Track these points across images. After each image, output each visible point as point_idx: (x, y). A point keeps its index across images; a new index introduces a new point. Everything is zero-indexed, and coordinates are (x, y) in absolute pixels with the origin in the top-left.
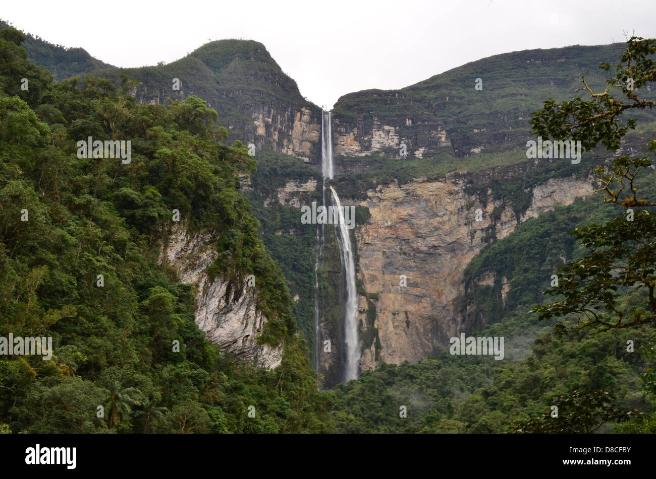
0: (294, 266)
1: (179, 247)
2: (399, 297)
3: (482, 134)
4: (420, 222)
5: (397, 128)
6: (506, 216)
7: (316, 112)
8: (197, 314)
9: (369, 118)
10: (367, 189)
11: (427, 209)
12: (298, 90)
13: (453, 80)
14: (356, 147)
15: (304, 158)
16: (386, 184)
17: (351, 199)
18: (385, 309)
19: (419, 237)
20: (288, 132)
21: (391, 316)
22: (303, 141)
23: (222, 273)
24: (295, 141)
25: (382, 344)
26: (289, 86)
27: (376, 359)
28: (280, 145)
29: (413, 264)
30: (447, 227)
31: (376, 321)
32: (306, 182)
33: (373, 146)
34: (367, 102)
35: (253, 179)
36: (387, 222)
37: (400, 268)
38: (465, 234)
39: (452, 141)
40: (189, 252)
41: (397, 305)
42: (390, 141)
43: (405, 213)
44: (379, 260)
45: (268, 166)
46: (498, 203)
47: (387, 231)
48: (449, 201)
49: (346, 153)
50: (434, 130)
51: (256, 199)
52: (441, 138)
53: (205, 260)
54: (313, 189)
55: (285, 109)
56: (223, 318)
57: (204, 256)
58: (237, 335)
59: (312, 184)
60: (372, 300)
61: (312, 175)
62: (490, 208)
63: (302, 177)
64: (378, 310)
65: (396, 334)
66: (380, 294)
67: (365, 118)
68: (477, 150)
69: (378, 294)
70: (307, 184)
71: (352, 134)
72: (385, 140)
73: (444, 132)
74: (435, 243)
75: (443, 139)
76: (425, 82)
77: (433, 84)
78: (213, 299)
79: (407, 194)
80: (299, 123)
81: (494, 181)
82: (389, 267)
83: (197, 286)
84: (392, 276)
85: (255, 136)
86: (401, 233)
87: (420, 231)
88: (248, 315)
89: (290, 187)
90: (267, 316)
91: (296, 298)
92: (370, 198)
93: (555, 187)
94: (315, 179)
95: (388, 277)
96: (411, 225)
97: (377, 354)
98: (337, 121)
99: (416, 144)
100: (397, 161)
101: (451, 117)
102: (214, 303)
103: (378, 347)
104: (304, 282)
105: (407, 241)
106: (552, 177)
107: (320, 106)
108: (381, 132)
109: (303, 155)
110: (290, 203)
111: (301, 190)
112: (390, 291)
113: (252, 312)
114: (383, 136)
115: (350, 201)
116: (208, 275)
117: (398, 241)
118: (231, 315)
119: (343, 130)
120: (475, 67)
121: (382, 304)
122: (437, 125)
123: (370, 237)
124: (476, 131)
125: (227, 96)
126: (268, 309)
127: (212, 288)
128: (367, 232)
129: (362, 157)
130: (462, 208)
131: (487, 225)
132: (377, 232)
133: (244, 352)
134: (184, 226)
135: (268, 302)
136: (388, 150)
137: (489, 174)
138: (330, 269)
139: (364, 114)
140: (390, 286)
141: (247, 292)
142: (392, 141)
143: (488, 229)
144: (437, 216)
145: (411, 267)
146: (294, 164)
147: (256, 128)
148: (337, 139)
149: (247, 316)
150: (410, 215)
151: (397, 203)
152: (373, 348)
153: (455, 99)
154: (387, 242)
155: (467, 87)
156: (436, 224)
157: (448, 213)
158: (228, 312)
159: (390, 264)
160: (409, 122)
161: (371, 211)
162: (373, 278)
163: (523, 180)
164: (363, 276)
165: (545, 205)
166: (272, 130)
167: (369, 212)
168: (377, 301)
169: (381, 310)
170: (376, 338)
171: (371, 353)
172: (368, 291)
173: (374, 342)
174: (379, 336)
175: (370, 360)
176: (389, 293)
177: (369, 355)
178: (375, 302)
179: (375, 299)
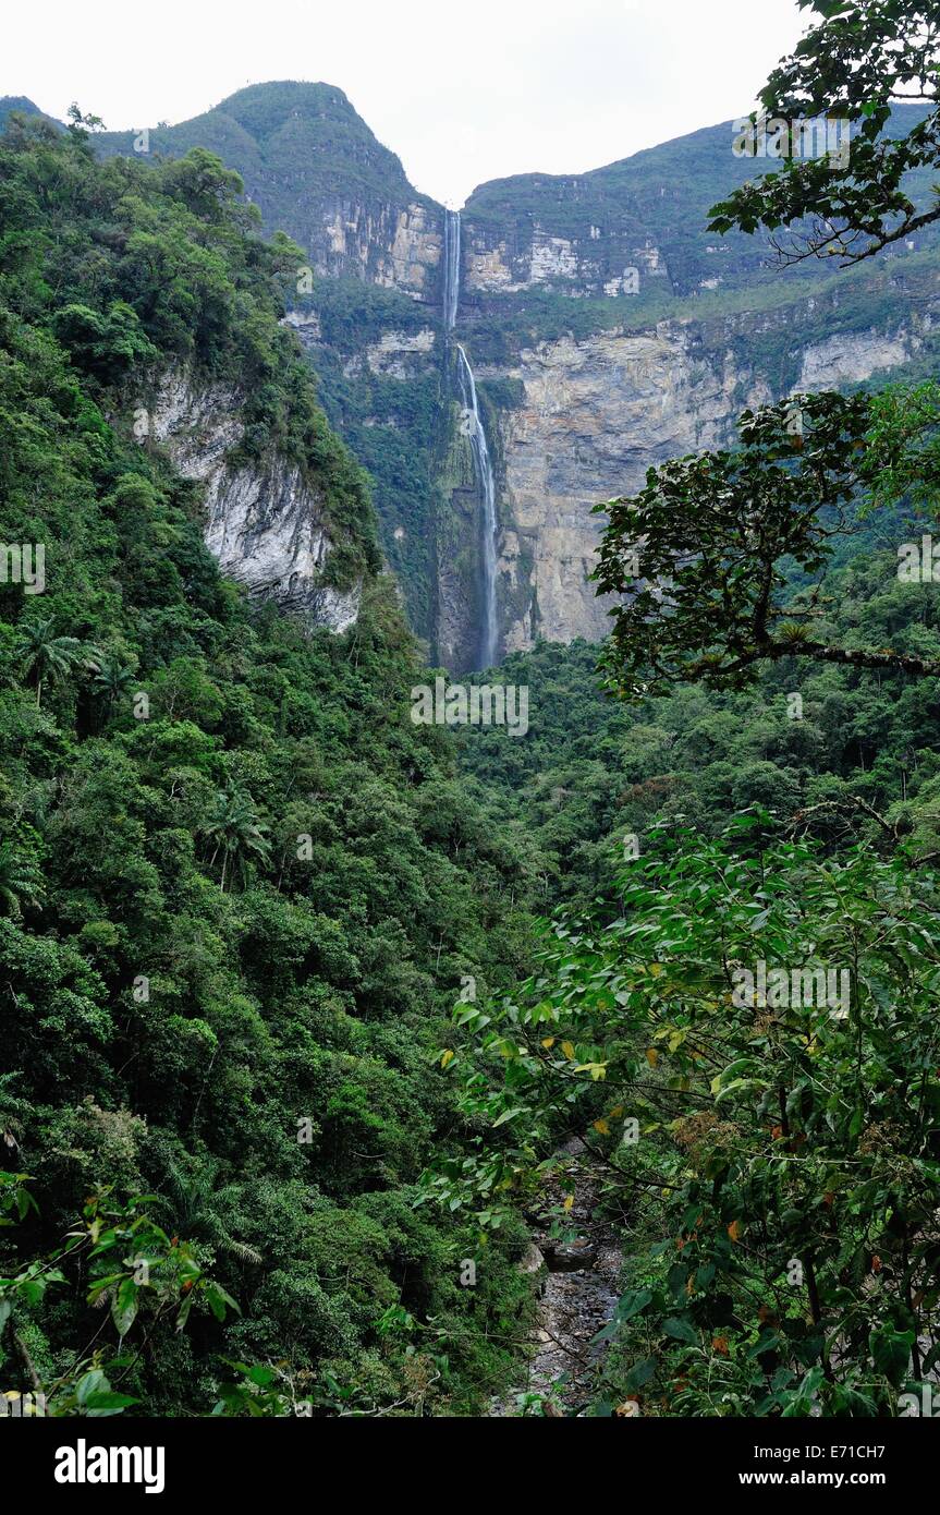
0: (395, 479)
1: (174, 413)
2: (572, 535)
3: (722, 255)
4: (609, 406)
5: (575, 242)
6: (756, 398)
7: (436, 214)
8: (207, 532)
9: (525, 226)
10: (521, 348)
11: (624, 384)
12: (404, 173)
13: (675, 160)
14: (503, 274)
15: (412, 294)
16: (553, 339)
17: (493, 364)
18: (549, 554)
19: (608, 432)
20: (385, 247)
21: (558, 566)
22: (412, 263)
23: (252, 461)
24: (397, 263)
25: (543, 613)
26: (387, 165)
27: (533, 637)
28: (372, 269)
29: (596, 478)
30: (656, 416)
31: (533, 574)
32: (415, 335)
33: (533, 273)
34: (523, 195)
35: (325, 328)
36: (554, 405)
37: (576, 486)
38: (686, 429)
39: (668, 267)
40: (194, 423)
41: (568, 548)
42: (562, 265)
43: (585, 390)
44: (538, 470)
45: (350, 305)
46: (744, 376)
47: (553, 421)
48: (661, 370)
49: (486, 286)
50: (639, 246)
51: (330, 364)
52: (650, 260)
53: (221, 438)
54: (428, 347)
55: (381, 206)
56: (256, 541)
57: (220, 432)
58: (280, 572)
59: (426, 338)
60: (526, 538)
61: (425, 323)
62: (730, 384)
63: (409, 325)
64: (536, 555)
65: (567, 595)
66: (541, 529)
67: (520, 224)
68: (711, 284)
69: (537, 528)
70: (419, 337)
71: (496, 252)
72: (554, 264)
73: (656, 251)
74: (635, 443)
75: (654, 264)
76: (625, 162)
77: (639, 166)
78: (237, 508)
79: (591, 357)
80: (405, 231)
81: (738, 337)
82: (555, 481)
83: (207, 482)
84: (561, 498)
85: (328, 253)
86: (579, 426)
87: (611, 422)
88: (298, 537)
89: (391, 342)
90: (332, 540)
91: (399, 534)
92: (526, 364)
93: (841, 350)
94: (431, 330)
95: (554, 500)
96: (596, 412)
97: (533, 628)
98: (471, 228)
99: (607, 271)
100: (573, 300)
101: (668, 225)
102: (238, 516)
103: (536, 616)
104: (411, 506)
105: (587, 439)
106: (837, 332)
107: (441, 202)
108: (548, 250)
109: (412, 288)
110: (389, 371)
111: (407, 348)
112: (557, 525)
113: (306, 533)
114: (550, 256)
115: (491, 368)
116: (228, 464)
117: (572, 438)
118: (268, 535)
119: (481, 244)
120: (713, 137)
121: (545, 545)
122: (645, 239)
123: (526, 432)
124: (710, 250)
125: (279, 182)
126: (333, 528)
127: (235, 487)
128: (520, 422)
129: (512, 293)
130: (682, 384)
131: (723, 414)
132: (537, 422)
133: (292, 601)
134: (182, 376)
135: (334, 515)
136: (557, 281)
137: (729, 325)
138: (456, 486)
139: (518, 217)
140: (558, 515)
141: (296, 497)
142: (566, 266)
143: (724, 420)
144: (641, 396)
146: (395, 302)
147: (329, 240)
148: (471, 260)
149: (296, 541)
150: (594, 394)
151: (573, 374)
152: (527, 619)
153: (676, 194)
154: (554, 441)
155: (698, 171)
156: (637, 410)
157: (658, 390)
158: (263, 531)
159: (558, 478)
160: (595, 233)
161: (528, 386)
162: (530, 503)
163: (787, 338)
164: (513, 497)
165: (823, 380)
166: (358, 242)
167: (523, 388)
168: (535, 541)
169: (541, 556)
170: (533, 602)
171: (524, 627)
172: (520, 524)
173: (529, 609)
174: (538, 599)
175: (522, 638)
176: (555, 526)
177: (520, 630)
178: (532, 542)
179: (532, 538)
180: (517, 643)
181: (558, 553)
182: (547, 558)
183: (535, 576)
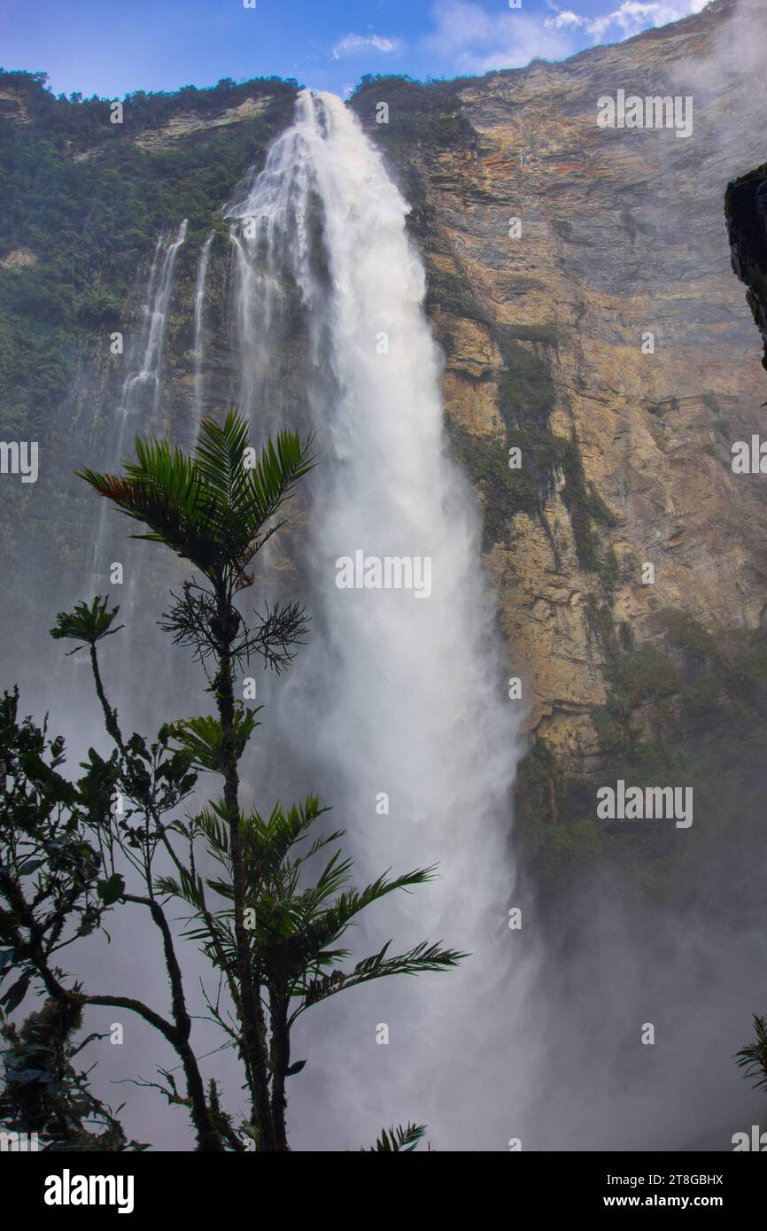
10: (454, 91)
18: (603, 385)
19: (676, 167)
21: (637, 415)
27: (587, 561)
29: (688, 255)
31: (557, 416)
36: (544, 145)
41: (660, 381)
47: (552, 169)
54: (256, 113)
59: (256, 103)
60: (521, 343)
64: (562, 380)
66: (564, 329)
69: (552, 325)
70: (241, 108)
84: (615, 297)
86: (611, 172)
95: (595, 295)
96: (641, 146)
97: (588, 542)
105: (640, 191)
111: (222, 123)
112: (618, 339)
117: (607, 194)
121: (586, 367)
123: (488, 182)
128: (469, 165)
132: (512, 170)
140: (616, 325)
145: (684, 268)
154: (564, 201)
161: (482, 129)
162: (518, 289)
167: (470, 130)
168: (551, 349)
169: (581, 384)
170: (568, 472)
171: (548, 535)
172: (500, 319)
173: (558, 488)
174: (587, 471)
175: (545, 565)
176: (613, 343)
177: (535, 541)
178: (541, 350)
179: (539, 344)
180: (529, 575)
181: (634, 392)
182: (601, 395)
183: (565, 419)
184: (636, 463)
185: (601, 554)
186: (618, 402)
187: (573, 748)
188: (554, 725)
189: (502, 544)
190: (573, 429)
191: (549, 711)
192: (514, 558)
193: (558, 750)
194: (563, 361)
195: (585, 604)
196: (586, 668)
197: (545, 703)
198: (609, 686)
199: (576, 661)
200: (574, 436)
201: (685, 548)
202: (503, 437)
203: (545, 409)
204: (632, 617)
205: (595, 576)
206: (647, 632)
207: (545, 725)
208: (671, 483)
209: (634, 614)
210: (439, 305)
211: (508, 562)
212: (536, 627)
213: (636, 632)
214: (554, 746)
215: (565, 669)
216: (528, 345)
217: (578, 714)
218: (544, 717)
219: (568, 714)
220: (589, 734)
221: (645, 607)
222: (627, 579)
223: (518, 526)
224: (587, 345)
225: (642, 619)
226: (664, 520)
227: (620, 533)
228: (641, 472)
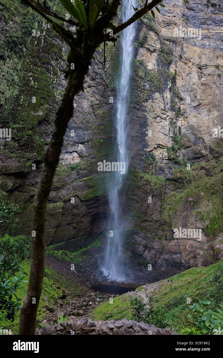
18: (187, 59)
21: (195, 69)
25: (181, 93)
27: (173, 108)
31: (172, 65)
37: (208, 23)
41: (204, 59)
60: (166, 42)
64: (176, 56)
66: (180, 39)
69: (177, 38)
97: (173, 103)
112: (195, 45)
145: (222, 21)
162: (170, 22)
168: (174, 45)
169: (181, 57)
170: (172, 83)
171: (163, 100)
172: (162, 33)
173: (169, 87)
174: (177, 83)
175: (161, 108)
176: (193, 46)
177: (160, 101)
178: (171, 45)
179: (171, 43)
180: (157, 110)
181: (195, 62)
182: (186, 61)
183: (174, 67)
184: (191, 83)
185: (177, 107)
186: (190, 64)
187: (161, 157)
188: (157, 150)
189: (151, 100)
190: (176, 71)
191: (156, 146)
192: (154, 105)
193: (157, 157)
194: (177, 49)
195: (170, 120)
196: (167, 137)
197: (155, 144)
198: (173, 142)
199: (165, 134)
200: (176, 73)
201: (200, 109)
202: (156, 70)
203: (170, 63)
204: (182, 125)
205: (174, 113)
206: (185, 130)
207: (154, 150)
208: (200, 90)
209: (183, 125)
210: (145, 26)
211: (152, 106)
212: (156, 124)
213: (182, 129)
214: (156, 156)
215: (162, 136)
216: (168, 43)
217: (163, 148)
218: (155, 148)
219: (161, 148)
220: (166, 154)
221: (186, 124)
222: (183, 115)
223: (156, 96)
224: (185, 45)
225: (184, 126)
226: (196, 100)
227: (183, 102)
228: (192, 86)
